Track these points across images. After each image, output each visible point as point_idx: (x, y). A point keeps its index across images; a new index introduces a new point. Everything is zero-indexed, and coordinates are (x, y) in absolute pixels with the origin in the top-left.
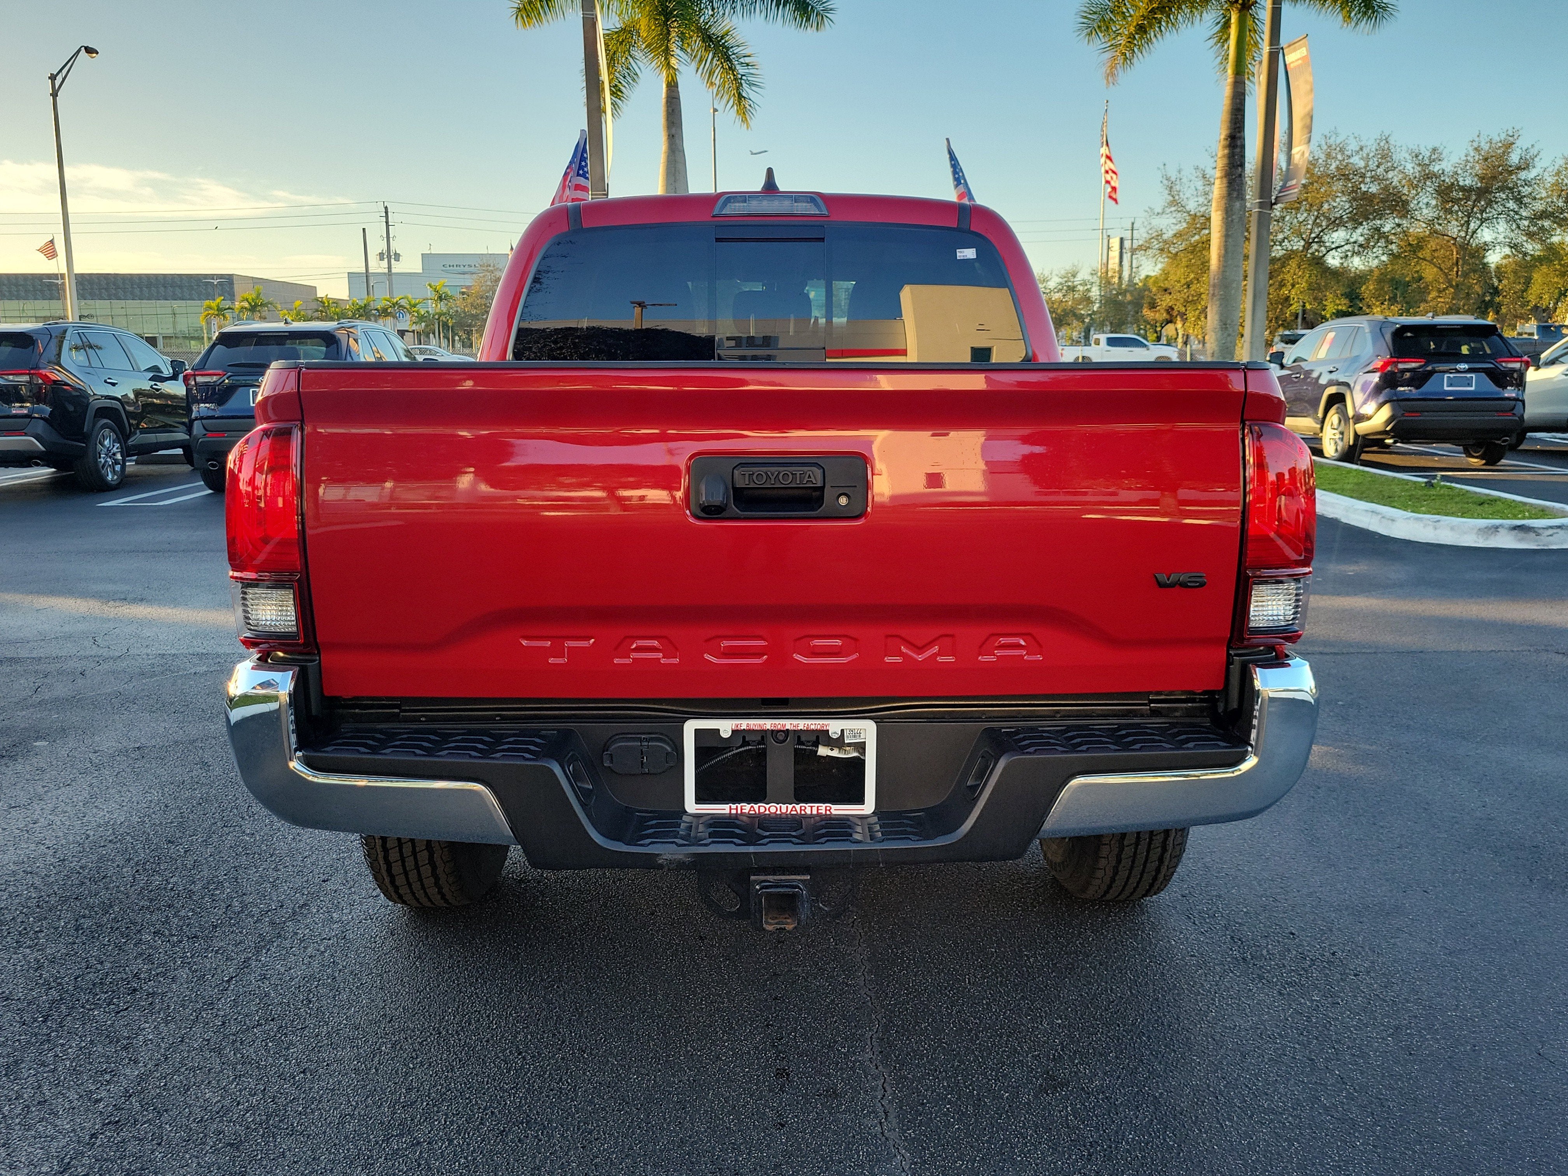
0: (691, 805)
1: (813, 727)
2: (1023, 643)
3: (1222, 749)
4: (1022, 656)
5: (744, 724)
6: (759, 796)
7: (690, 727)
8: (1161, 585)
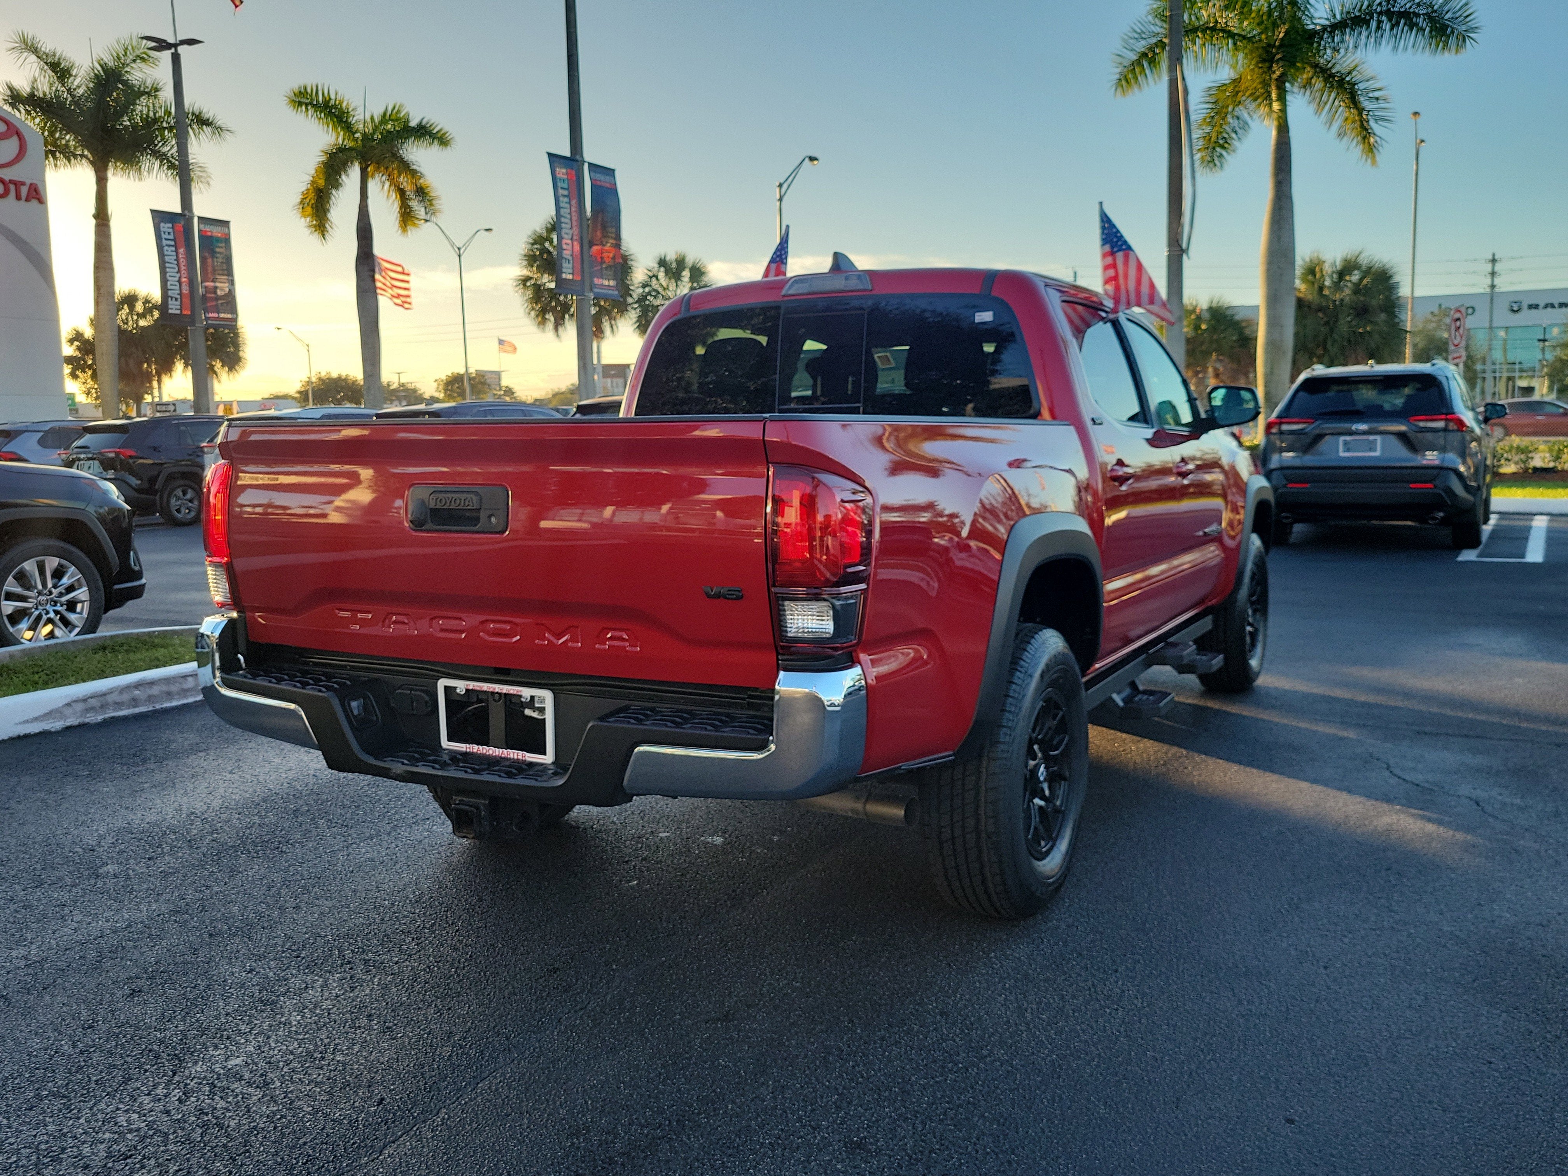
0: (445, 743)
1: (511, 692)
2: (625, 637)
3: (753, 735)
4: (625, 647)
5: (472, 685)
6: (484, 741)
7: (442, 683)
8: (709, 596)
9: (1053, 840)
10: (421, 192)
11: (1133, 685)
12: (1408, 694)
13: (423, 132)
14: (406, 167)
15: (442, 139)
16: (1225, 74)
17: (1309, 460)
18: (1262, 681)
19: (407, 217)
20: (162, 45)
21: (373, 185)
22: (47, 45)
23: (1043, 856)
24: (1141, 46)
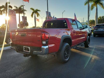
0: (24, 50)
1: (28, 47)
5: (25, 47)
9: (67, 58)
10: (39, 14)
11: (77, 47)
12: (100, 48)
13: (39, 11)
14: (38, 13)
15: (40, 11)
16: (93, 4)
17: (97, 31)
18: (89, 46)
19: (38, 16)
20: (22, 6)
21: (36, 14)
22: (16, 6)
23: (66, 59)
24: (86, 2)
